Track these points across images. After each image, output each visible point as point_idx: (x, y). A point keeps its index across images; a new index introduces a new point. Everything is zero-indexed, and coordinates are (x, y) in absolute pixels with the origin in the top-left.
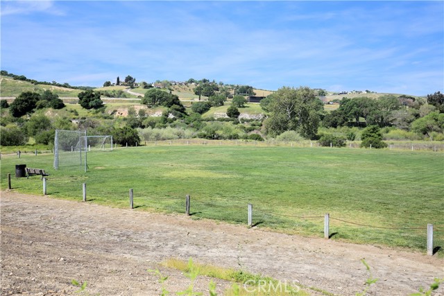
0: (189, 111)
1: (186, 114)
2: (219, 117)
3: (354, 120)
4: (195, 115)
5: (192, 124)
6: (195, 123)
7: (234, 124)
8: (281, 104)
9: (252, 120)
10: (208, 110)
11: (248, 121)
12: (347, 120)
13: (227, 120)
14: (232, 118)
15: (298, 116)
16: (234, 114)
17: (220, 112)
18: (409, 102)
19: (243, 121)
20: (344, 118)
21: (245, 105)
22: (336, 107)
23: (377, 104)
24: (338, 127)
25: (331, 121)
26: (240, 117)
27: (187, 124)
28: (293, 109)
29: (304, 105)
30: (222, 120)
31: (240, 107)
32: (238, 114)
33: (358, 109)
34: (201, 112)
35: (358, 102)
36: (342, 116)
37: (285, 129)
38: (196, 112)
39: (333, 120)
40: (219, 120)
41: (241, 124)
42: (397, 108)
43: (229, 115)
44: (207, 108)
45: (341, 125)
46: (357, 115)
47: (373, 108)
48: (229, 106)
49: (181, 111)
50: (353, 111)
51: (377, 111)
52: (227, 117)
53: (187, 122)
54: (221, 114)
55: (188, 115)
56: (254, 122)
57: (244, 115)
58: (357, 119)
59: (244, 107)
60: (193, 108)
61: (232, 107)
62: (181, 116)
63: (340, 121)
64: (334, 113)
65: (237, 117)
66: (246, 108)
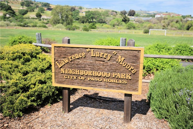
0: (17, 13)
1: (15, 15)
2: (32, 17)
3: (92, 20)
4: (20, 16)
5: (18, 20)
6: (20, 19)
7: (39, 20)
8: (56, 12)
9: (47, 19)
10: (27, 13)
11: (46, 19)
12: (88, 20)
13: (36, 19)
14: (38, 18)
15: (64, 18)
16: (39, 16)
17: (32, 15)
18: (114, 14)
19: (43, 19)
20: (87, 19)
21: (44, 12)
22: (84, 14)
23: (100, 14)
24: (85, 23)
25: (82, 20)
26: (42, 17)
27: (16, 20)
28: (62, 14)
29: (66, 13)
30: (33, 18)
31: (42, 13)
32: (40, 16)
33: (93, 16)
34: (23, 14)
35: (93, 13)
36: (86, 19)
37: (59, 23)
38: (21, 14)
39: (83, 20)
40: (32, 18)
41: (42, 21)
42: (108, 16)
43: (37, 16)
44: (26, 12)
45: (86, 22)
46: (92, 18)
47: (99, 15)
48: (37, 12)
49: (13, 13)
50: (91, 17)
51: (100, 17)
52: (36, 17)
53: (16, 19)
54: (33, 15)
55: (17, 16)
56: (48, 20)
57: (44, 16)
58: (93, 20)
59: (44, 13)
60: (19, 12)
61: (38, 13)
62: (13, 16)
63: (85, 21)
64: (83, 17)
65: (40, 17)
66: (45, 13)
